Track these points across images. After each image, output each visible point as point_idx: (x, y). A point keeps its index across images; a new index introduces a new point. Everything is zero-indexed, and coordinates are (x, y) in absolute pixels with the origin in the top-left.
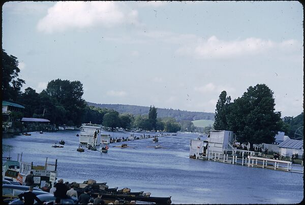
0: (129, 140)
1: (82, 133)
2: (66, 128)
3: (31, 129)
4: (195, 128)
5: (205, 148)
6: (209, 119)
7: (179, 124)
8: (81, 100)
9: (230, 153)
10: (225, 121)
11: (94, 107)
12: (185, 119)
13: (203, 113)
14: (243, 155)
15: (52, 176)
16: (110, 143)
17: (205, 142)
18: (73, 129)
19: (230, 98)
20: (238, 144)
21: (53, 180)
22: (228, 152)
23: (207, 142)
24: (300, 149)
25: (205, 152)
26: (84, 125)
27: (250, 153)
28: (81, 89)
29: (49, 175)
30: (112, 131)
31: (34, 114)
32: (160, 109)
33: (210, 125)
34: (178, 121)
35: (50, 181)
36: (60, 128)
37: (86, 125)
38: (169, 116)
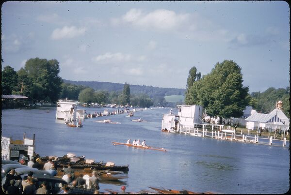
0: (104, 116)
1: (58, 109)
2: (44, 104)
3: (9, 105)
4: (167, 103)
5: (177, 122)
6: (180, 94)
7: (152, 100)
8: (58, 77)
9: (200, 127)
10: (195, 97)
11: (70, 84)
12: (157, 95)
13: (175, 90)
14: (213, 128)
15: (30, 150)
16: (86, 118)
17: (176, 116)
18: (50, 104)
19: (199, 75)
20: (208, 118)
21: (31, 153)
22: (199, 125)
23: (178, 116)
24: (267, 122)
25: (176, 127)
26: (61, 101)
27: (219, 127)
28: (58, 67)
29: (27, 149)
30: (88, 106)
31: (13, 92)
32: (134, 86)
33: (181, 101)
34: (151, 97)
35: (28, 154)
36: (37, 104)
37: (63, 101)
38: (142, 92)
